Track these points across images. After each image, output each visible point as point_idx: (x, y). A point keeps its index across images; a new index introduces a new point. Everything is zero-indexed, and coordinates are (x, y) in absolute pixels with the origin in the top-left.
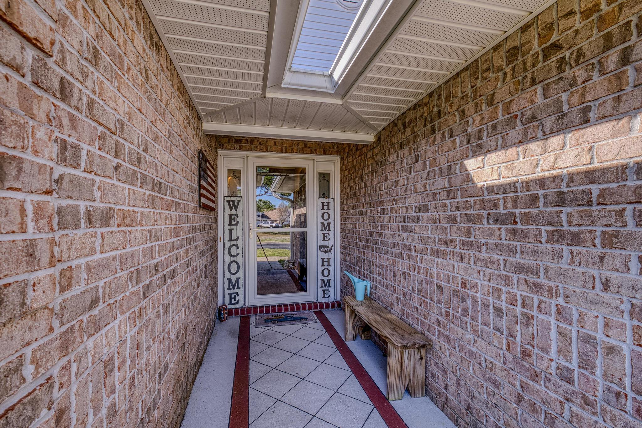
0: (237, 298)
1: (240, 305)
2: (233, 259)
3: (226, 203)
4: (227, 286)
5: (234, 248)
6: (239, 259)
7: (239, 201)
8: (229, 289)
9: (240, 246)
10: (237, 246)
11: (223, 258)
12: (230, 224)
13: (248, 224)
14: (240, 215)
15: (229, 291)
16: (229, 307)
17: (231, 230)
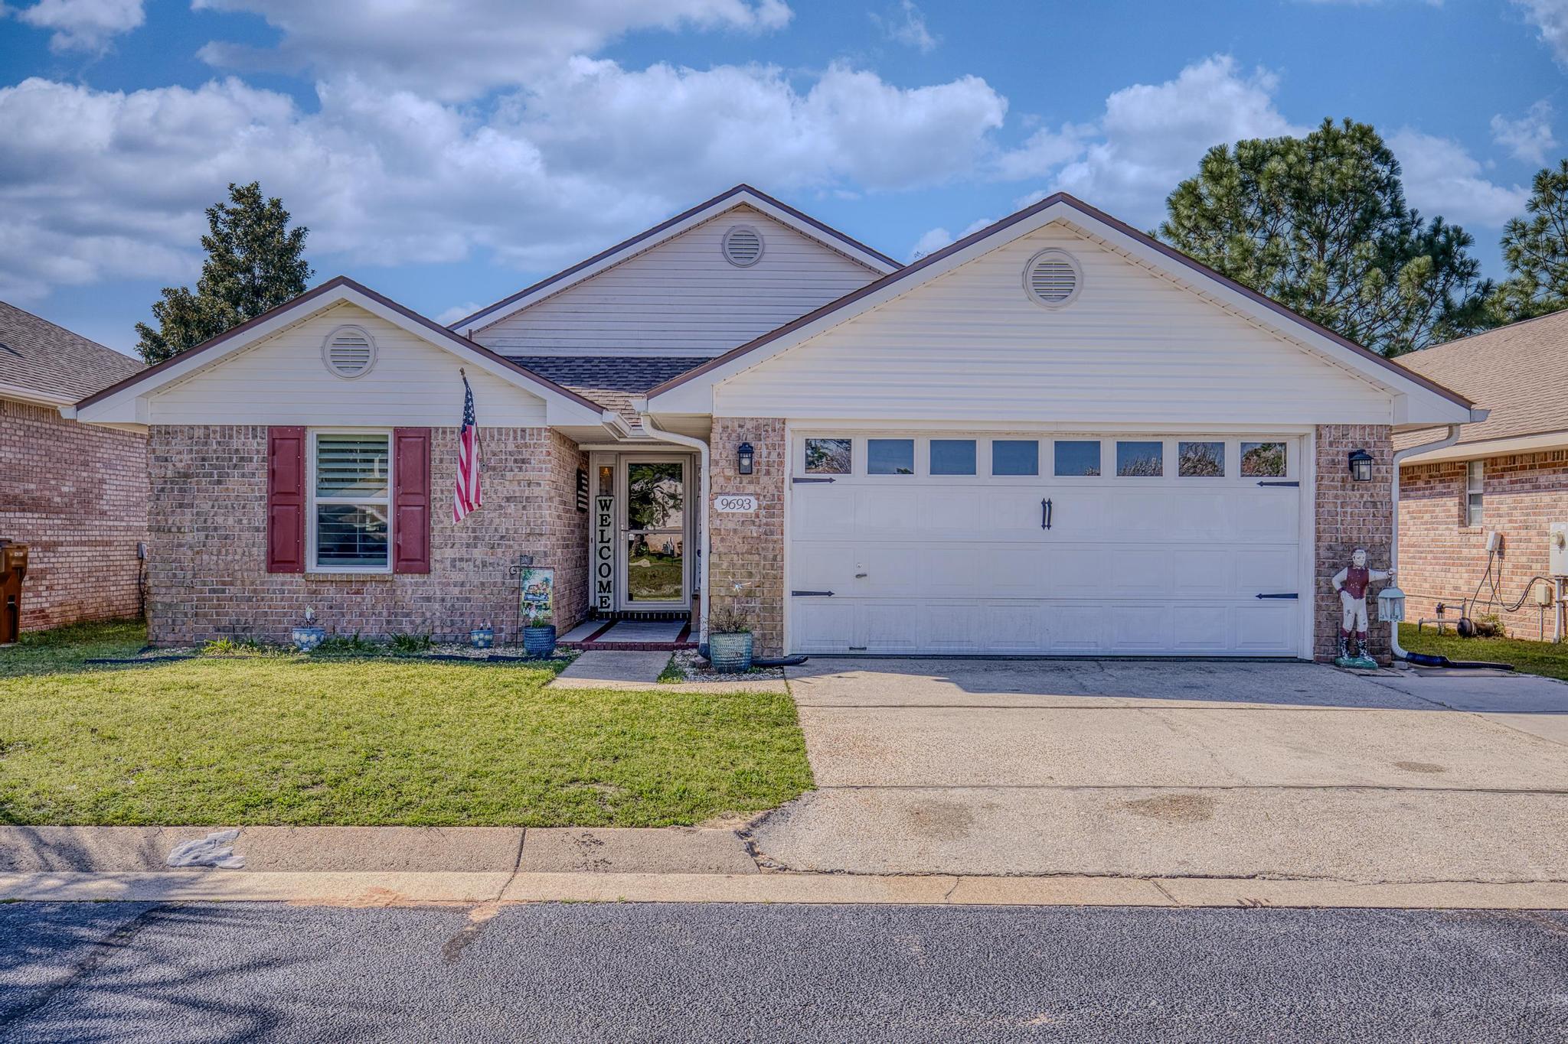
0: (608, 602)
1: (611, 609)
2: (604, 561)
3: (598, 503)
4: (598, 589)
5: (606, 550)
6: (610, 562)
7: (611, 501)
8: (600, 592)
9: (612, 548)
10: (608, 548)
11: (594, 560)
12: (602, 525)
13: (620, 524)
14: (612, 515)
15: (600, 594)
16: (599, 610)
17: (602, 531)
